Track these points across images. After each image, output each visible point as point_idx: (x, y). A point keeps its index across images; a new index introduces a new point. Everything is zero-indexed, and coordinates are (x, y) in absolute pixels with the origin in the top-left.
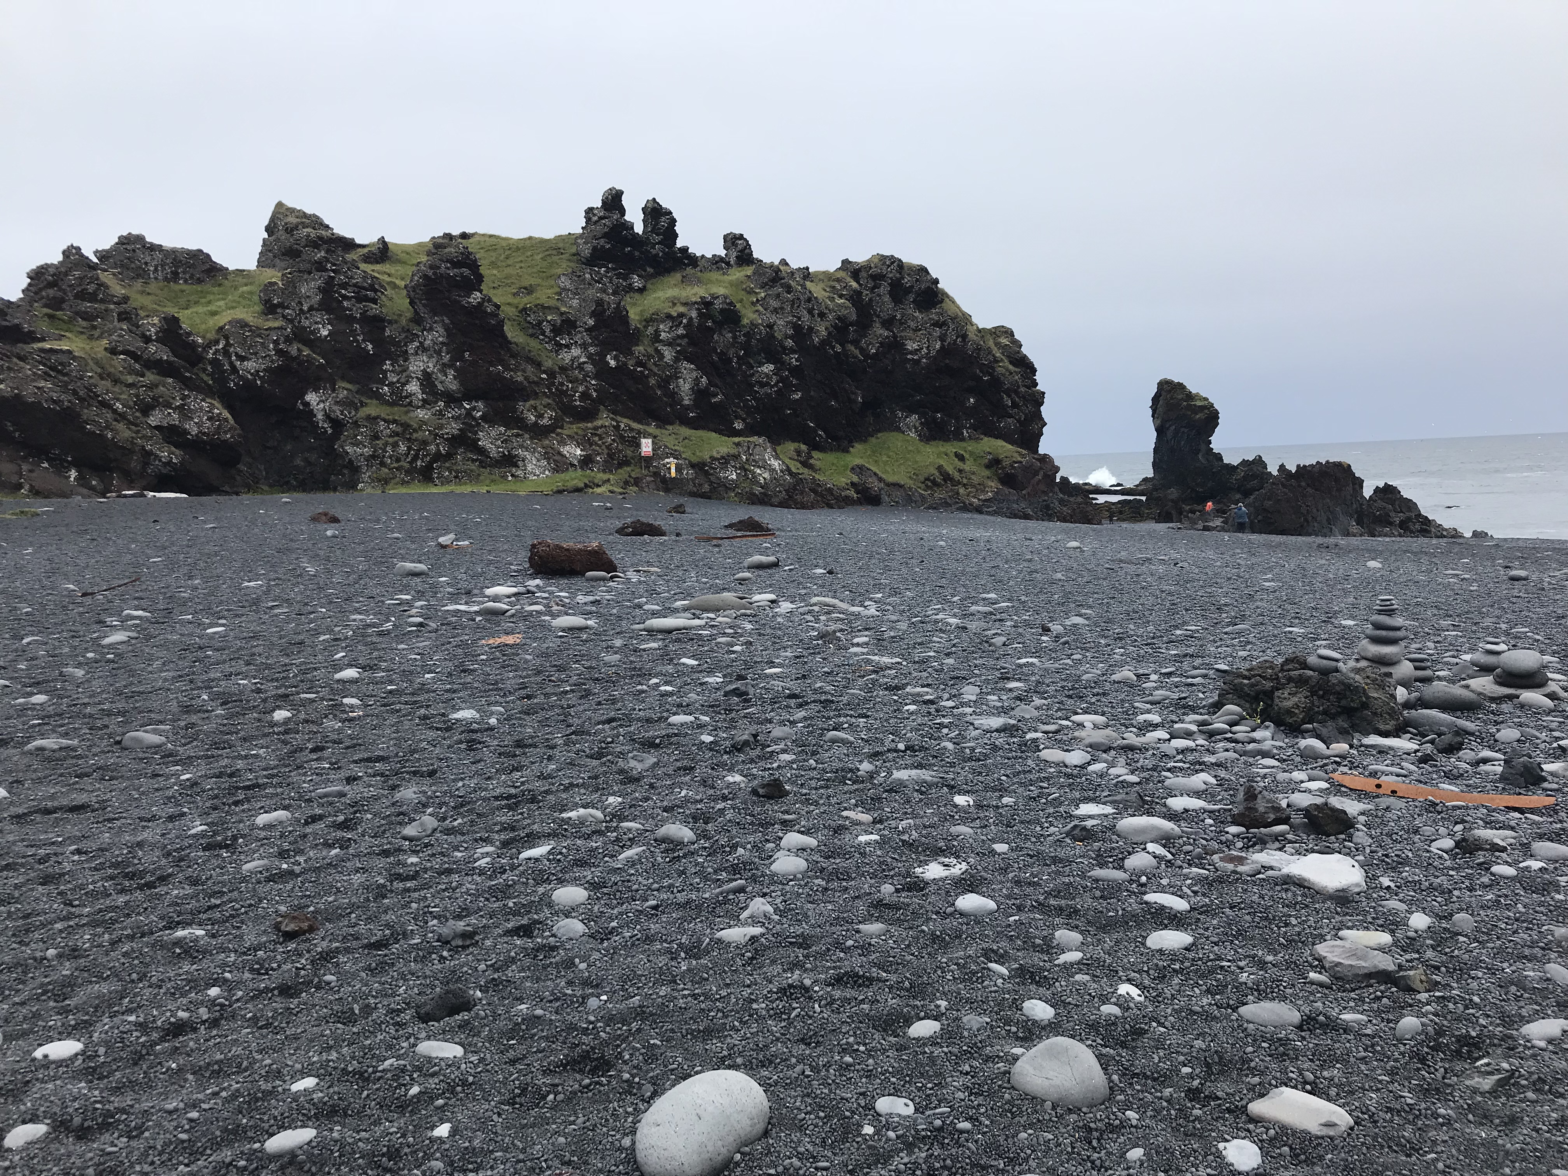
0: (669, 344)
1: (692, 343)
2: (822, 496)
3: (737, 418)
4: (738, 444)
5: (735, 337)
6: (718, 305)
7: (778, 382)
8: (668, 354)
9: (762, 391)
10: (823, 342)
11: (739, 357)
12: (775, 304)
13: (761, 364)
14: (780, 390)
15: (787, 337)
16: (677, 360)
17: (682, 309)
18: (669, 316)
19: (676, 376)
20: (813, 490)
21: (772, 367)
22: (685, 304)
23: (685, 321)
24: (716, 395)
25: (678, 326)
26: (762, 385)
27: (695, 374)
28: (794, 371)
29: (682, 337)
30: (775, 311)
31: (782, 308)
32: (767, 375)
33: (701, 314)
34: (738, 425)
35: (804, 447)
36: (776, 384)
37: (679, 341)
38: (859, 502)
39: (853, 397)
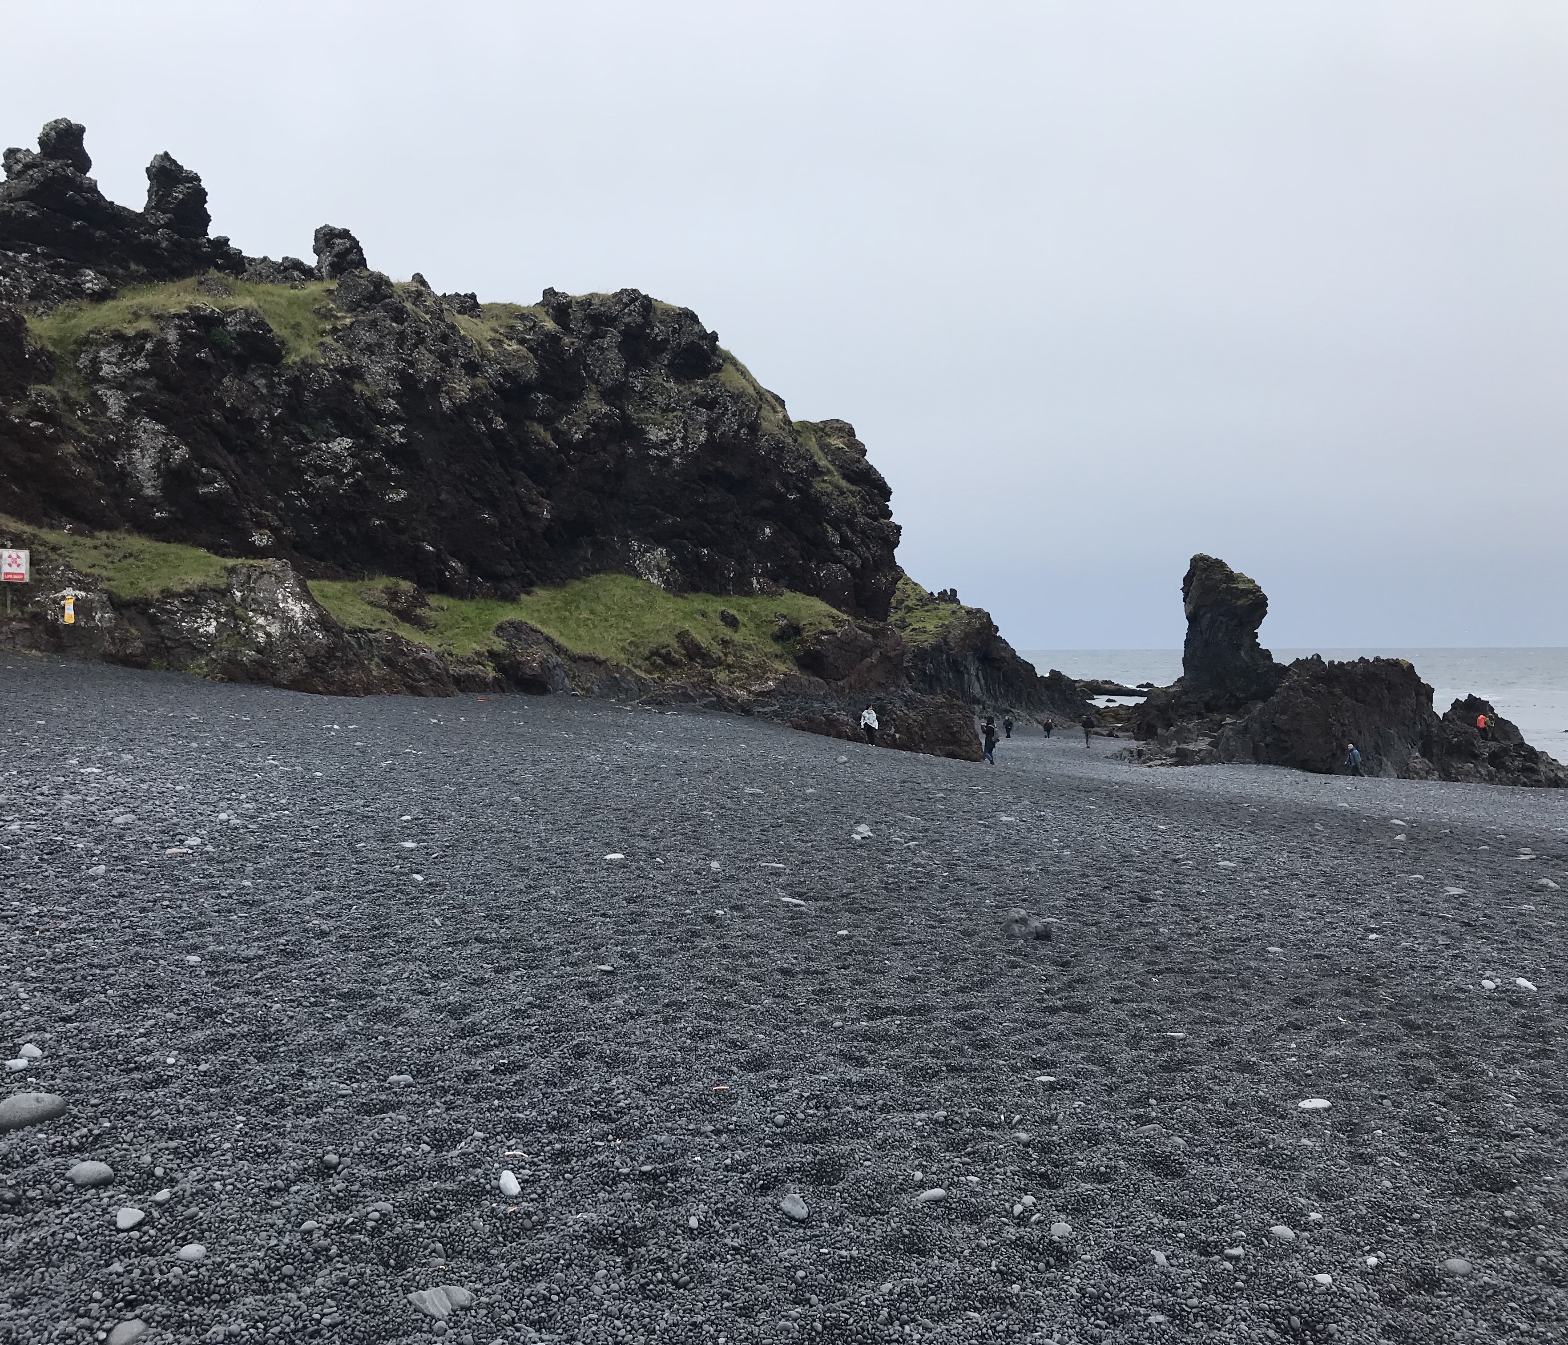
0: (122, 387)
1: (167, 384)
2: (403, 671)
3: (259, 526)
4: (232, 571)
5: (271, 386)
6: (232, 325)
7: (355, 468)
8: (115, 403)
9: (319, 482)
10: (460, 411)
11: (274, 421)
12: (367, 337)
13: (330, 437)
14: (358, 483)
15: (387, 394)
16: (130, 413)
17: (145, 325)
18: (119, 337)
19: (127, 443)
20: (388, 661)
21: (347, 442)
22: (157, 318)
23: (149, 346)
24: (210, 482)
25: (136, 355)
26: (320, 471)
27: (161, 441)
28: (394, 453)
29: (145, 374)
30: (369, 349)
31: (381, 346)
32: (336, 457)
33: (185, 337)
34: (260, 539)
35: (406, 586)
36: (351, 473)
37: (139, 382)
39: (532, 509)
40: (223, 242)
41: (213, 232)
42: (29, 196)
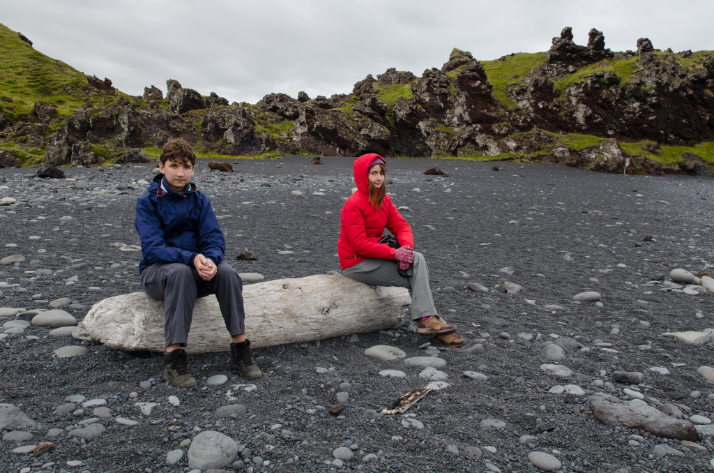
0: (576, 96)
1: (587, 95)
2: (646, 168)
3: (611, 129)
4: (601, 141)
5: (616, 91)
6: (606, 76)
7: (640, 111)
8: (574, 100)
9: (628, 116)
10: (676, 91)
11: (616, 101)
12: (647, 72)
13: (633, 103)
14: (640, 115)
15: (652, 88)
16: (578, 103)
17: (583, 80)
18: (576, 84)
19: (576, 110)
20: (642, 165)
21: (638, 104)
22: (585, 78)
23: (583, 85)
24: (597, 118)
25: (579, 88)
26: (629, 113)
27: (585, 109)
28: (652, 105)
29: (582, 92)
30: (648, 76)
31: (651, 74)
32: (635, 108)
33: (592, 82)
34: (610, 133)
35: (654, 143)
36: (638, 113)
37: (580, 94)
38: (677, 173)
39: (702, 117)
40: (609, 50)
41: (606, 47)
42: (558, 49)
